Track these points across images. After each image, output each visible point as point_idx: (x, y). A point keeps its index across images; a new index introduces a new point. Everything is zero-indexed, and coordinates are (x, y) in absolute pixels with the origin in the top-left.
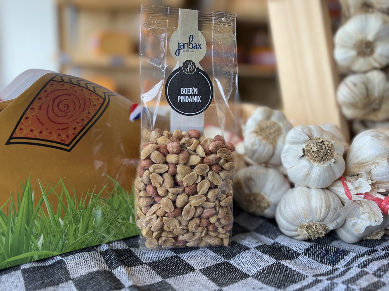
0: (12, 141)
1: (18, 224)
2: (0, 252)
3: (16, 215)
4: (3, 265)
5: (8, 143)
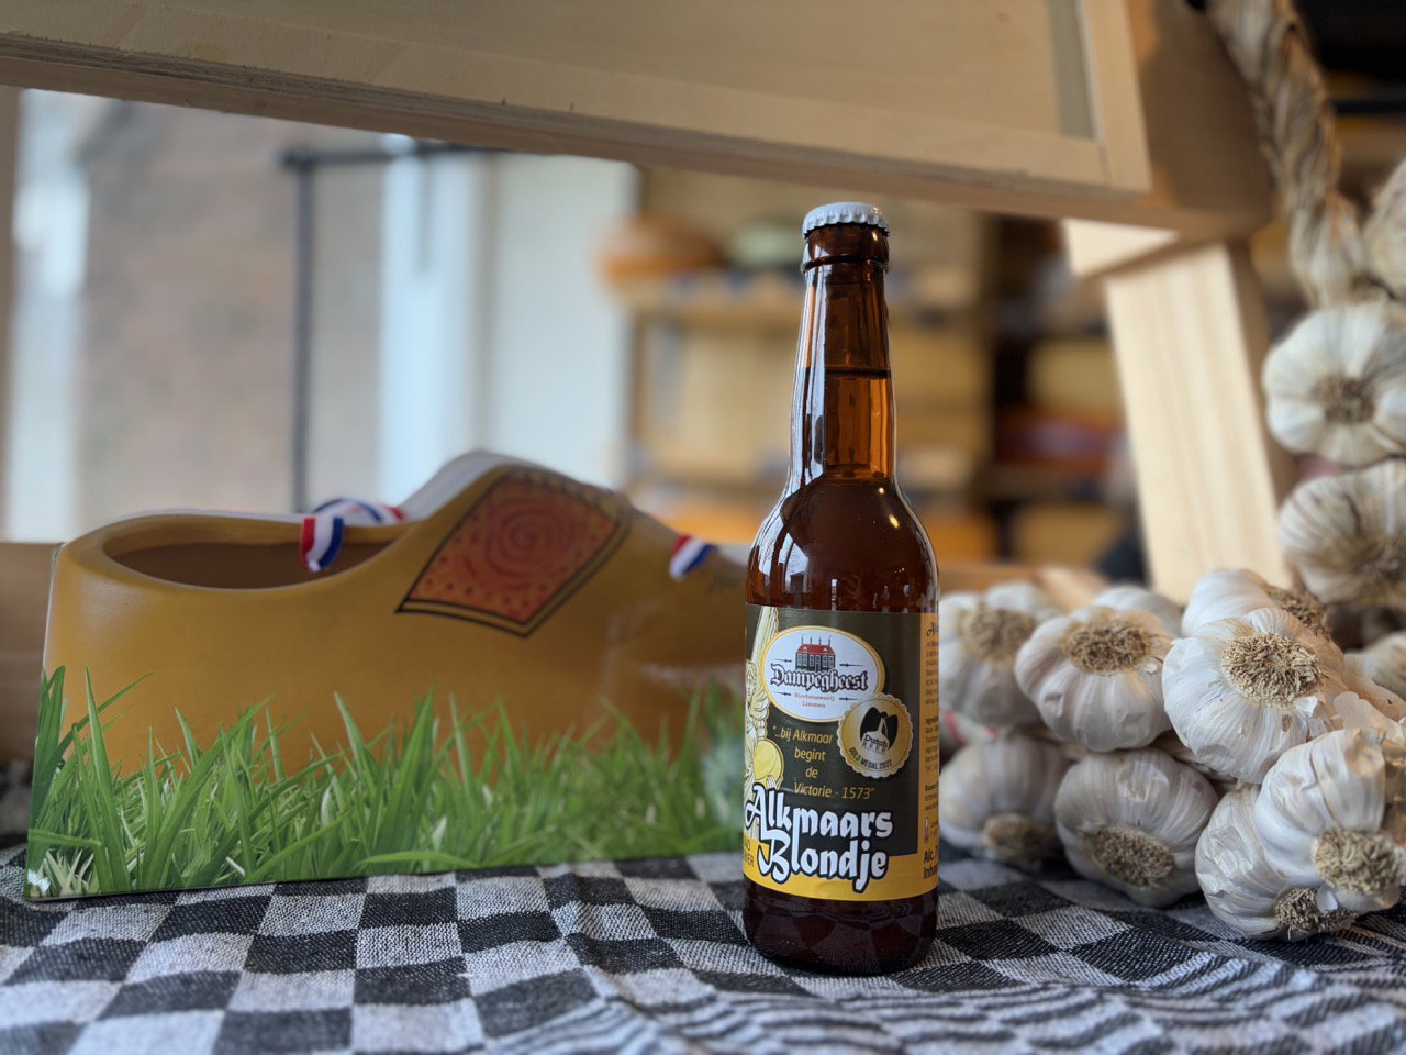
0: (408, 606)
1: (398, 786)
2: (356, 840)
3: (397, 765)
4: (358, 869)
5: (400, 610)
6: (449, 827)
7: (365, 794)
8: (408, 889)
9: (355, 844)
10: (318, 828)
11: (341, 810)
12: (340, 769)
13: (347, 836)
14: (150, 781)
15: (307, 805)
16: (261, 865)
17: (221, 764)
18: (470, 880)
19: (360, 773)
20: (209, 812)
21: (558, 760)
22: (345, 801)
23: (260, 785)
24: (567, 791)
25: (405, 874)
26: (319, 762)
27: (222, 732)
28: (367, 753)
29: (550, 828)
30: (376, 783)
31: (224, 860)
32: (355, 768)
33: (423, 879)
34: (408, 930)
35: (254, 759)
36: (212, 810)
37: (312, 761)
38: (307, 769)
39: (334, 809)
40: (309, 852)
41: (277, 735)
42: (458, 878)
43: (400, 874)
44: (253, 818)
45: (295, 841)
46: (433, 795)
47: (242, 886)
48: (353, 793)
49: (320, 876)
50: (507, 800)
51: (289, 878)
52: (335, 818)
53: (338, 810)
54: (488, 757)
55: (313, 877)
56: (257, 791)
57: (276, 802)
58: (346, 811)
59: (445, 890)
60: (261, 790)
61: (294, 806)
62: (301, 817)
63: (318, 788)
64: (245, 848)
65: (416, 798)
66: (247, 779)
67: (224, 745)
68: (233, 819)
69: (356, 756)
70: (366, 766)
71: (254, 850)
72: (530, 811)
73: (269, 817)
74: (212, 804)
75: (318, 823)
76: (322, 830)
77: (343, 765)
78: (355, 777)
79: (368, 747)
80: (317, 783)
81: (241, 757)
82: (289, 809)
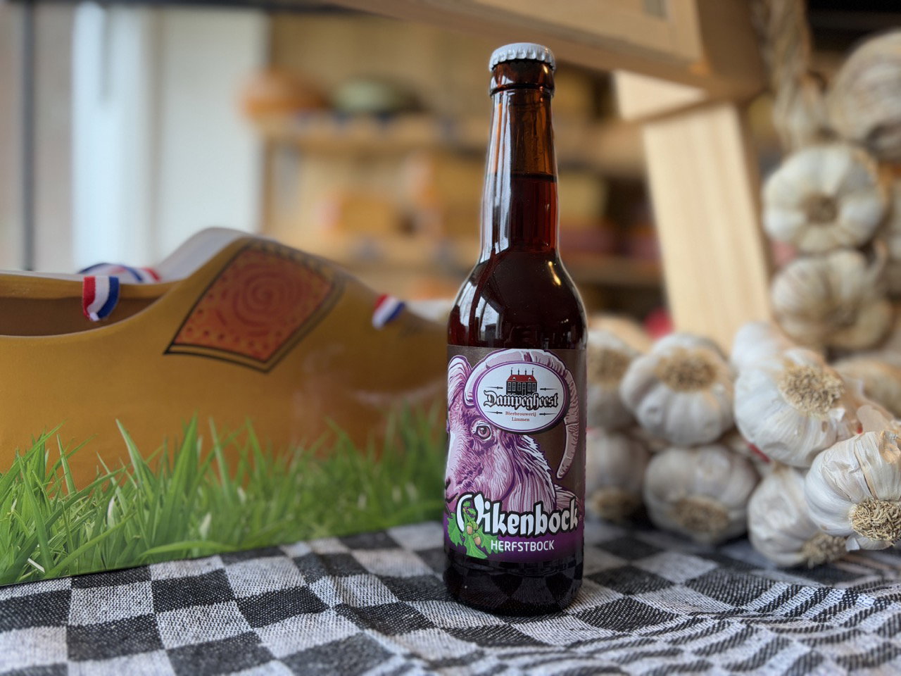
0: (174, 349)
1: (171, 492)
2: (138, 537)
3: (170, 475)
4: (140, 559)
5: (167, 352)
6: (212, 522)
7: (144, 500)
8: (184, 574)
9: (137, 540)
10: (106, 530)
11: (125, 514)
12: (122, 481)
13: (130, 534)
15: (95, 512)
16: (57, 563)
17: (18, 484)
18: (235, 562)
19: (140, 483)
20: (10, 523)
21: (294, 466)
22: (128, 506)
23: (54, 498)
24: (301, 489)
25: (179, 560)
26: (106, 476)
27: (18, 456)
28: (144, 466)
29: (290, 517)
30: (153, 490)
31: (26, 562)
32: (136, 480)
33: (194, 563)
34: (198, 610)
35: (48, 476)
36: (13, 521)
37: (99, 476)
38: (93, 483)
39: (119, 514)
40: (98, 550)
41: (67, 457)
42: (224, 562)
43: (175, 561)
44: (49, 526)
45: (87, 541)
46: (199, 496)
47: (43, 581)
48: (134, 500)
49: (108, 568)
50: (256, 498)
51: (82, 572)
52: (120, 520)
53: (122, 514)
54: (242, 466)
55: (103, 569)
56: (52, 502)
57: (69, 512)
58: (128, 515)
59: (217, 572)
60: (56, 501)
61: (84, 513)
62: (91, 522)
63: (104, 497)
64: (44, 550)
65: (186, 500)
66: (42, 494)
67: (21, 467)
68: (32, 527)
69: (136, 470)
70: (144, 477)
71: (51, 552)
72: (274, 505)
73: (64, 524)
74: (13, 516)
75: (105, 526)
76: (109, 531)
77: (125, 477)
78: (136, 487)
79: (146, 463)
80: (104, 493)
81: (36, 477)
82: (80, 516)
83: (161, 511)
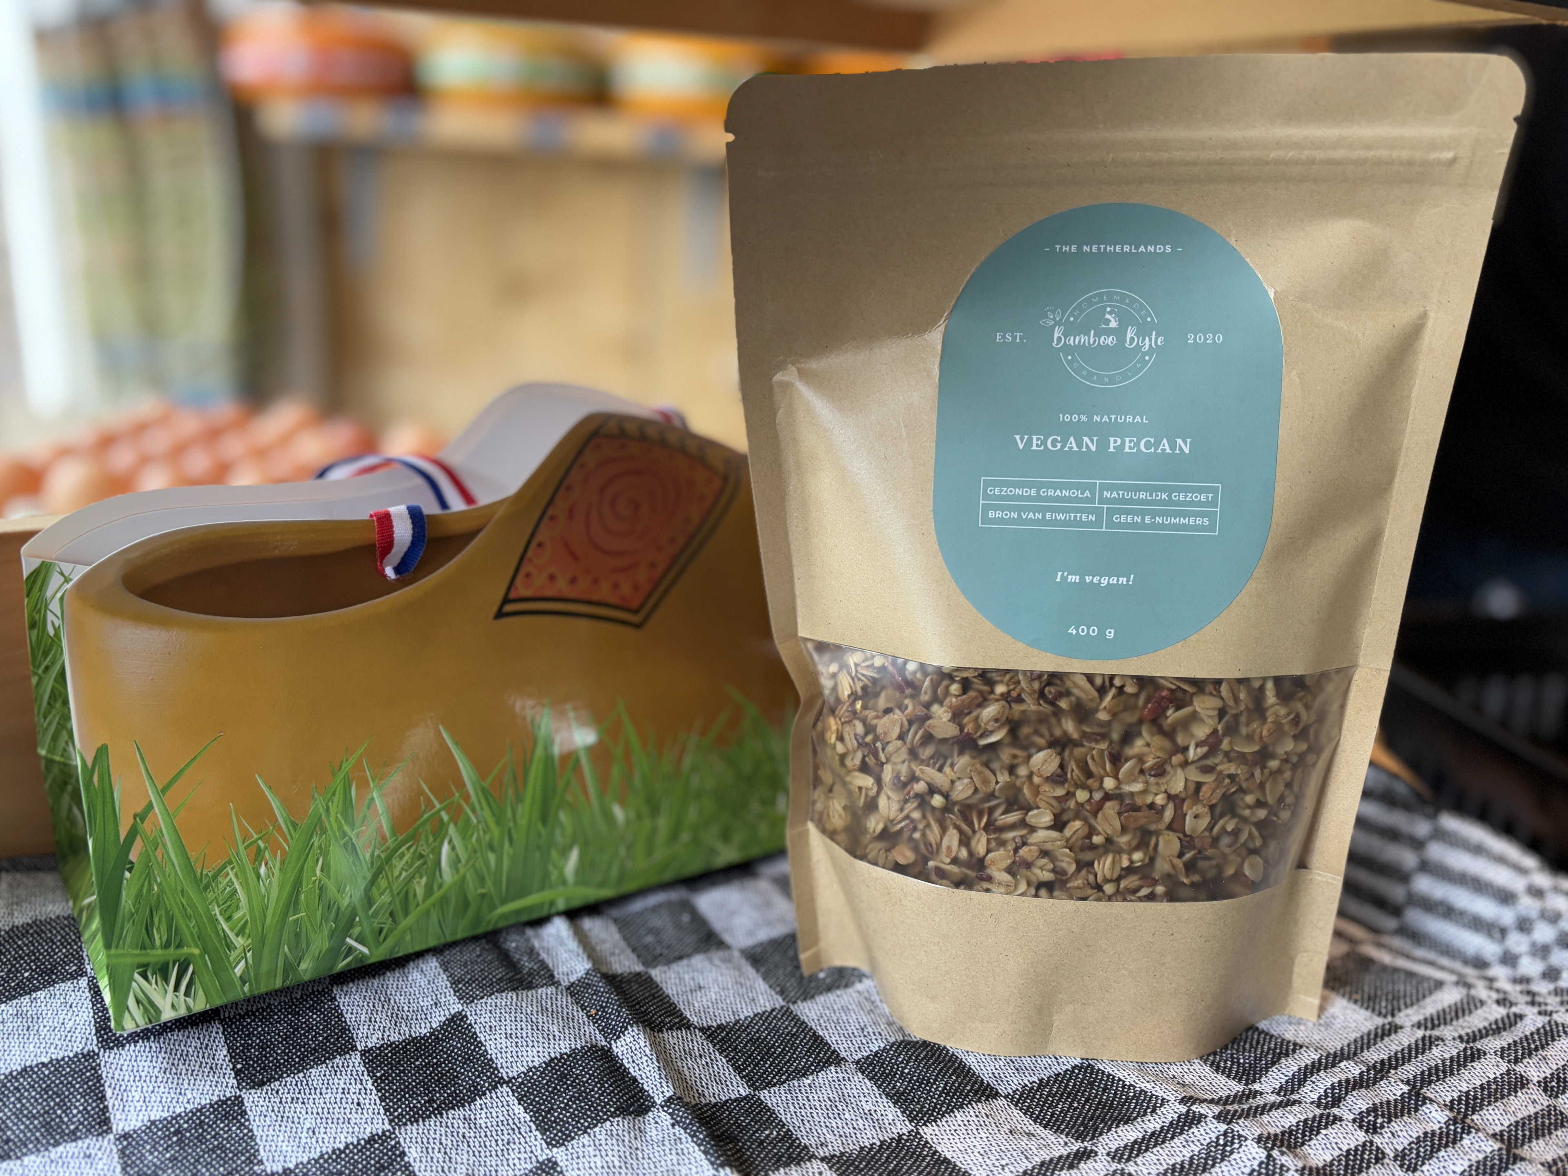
0: (508, 608)
1: (523, 822)
2: (484, 891)
3: (519, 798)
4: (489, 922)
5: (500, 615)
6: (581, 858)
7: (487, 838)
9: (483, 896)
10: (440, 886)
11: (463, 861)
12: (456, 814)
13: (473, 890)
14: (243, 869)
15: (425, 863)
16: (385, 940)
17: (321, 836)
19: (480, 815)
20: (318, 891)
21: (688, 761)
22: (466, 848)
23: (370, 850)
24: (699, 794)
26: (434, 811)
27: (316, 796)
28: (485, 791)
29: (685, 837)
30: (498, 823)
31: (343, 942)
32: (474, 811)
35: (359, 822)
36: (321, 888)
37: (425, 812)
38: (419, 822)
39: (455, 862)
40: (434, 917)
41: (380, 789)
44: (368, 890)
45: (418, 905)
46: (561, 825)
48: (474, 840)
49: (449, 939)
50: (639, 816)
52: (458, 871)
53: (459, 861)
54: (616, 771)
55: (443, 941)
56: (368, 856)
57: (390, 867)
58: (468, 861)
60: (372, 856)
61: (411, 866)
62: (421, 878)
63: (435, 841)
64: (365, 925)
65: (543, 831)
66: (354, 847)
67: (321, 811)
68: (347, 894)
69: (474, 798)
70: (485, 806)
71: (375, 925)
72: (663, 823)
73: (386, 885)
74: (320, 881)
75: (440, 880)
76: (445, 888)
77: (460, 809)
78: (474, 820)
79: (485, 784)
80: (433, 835)
81: (343, 822)
82: (406, 871)
83: (511, 851)
